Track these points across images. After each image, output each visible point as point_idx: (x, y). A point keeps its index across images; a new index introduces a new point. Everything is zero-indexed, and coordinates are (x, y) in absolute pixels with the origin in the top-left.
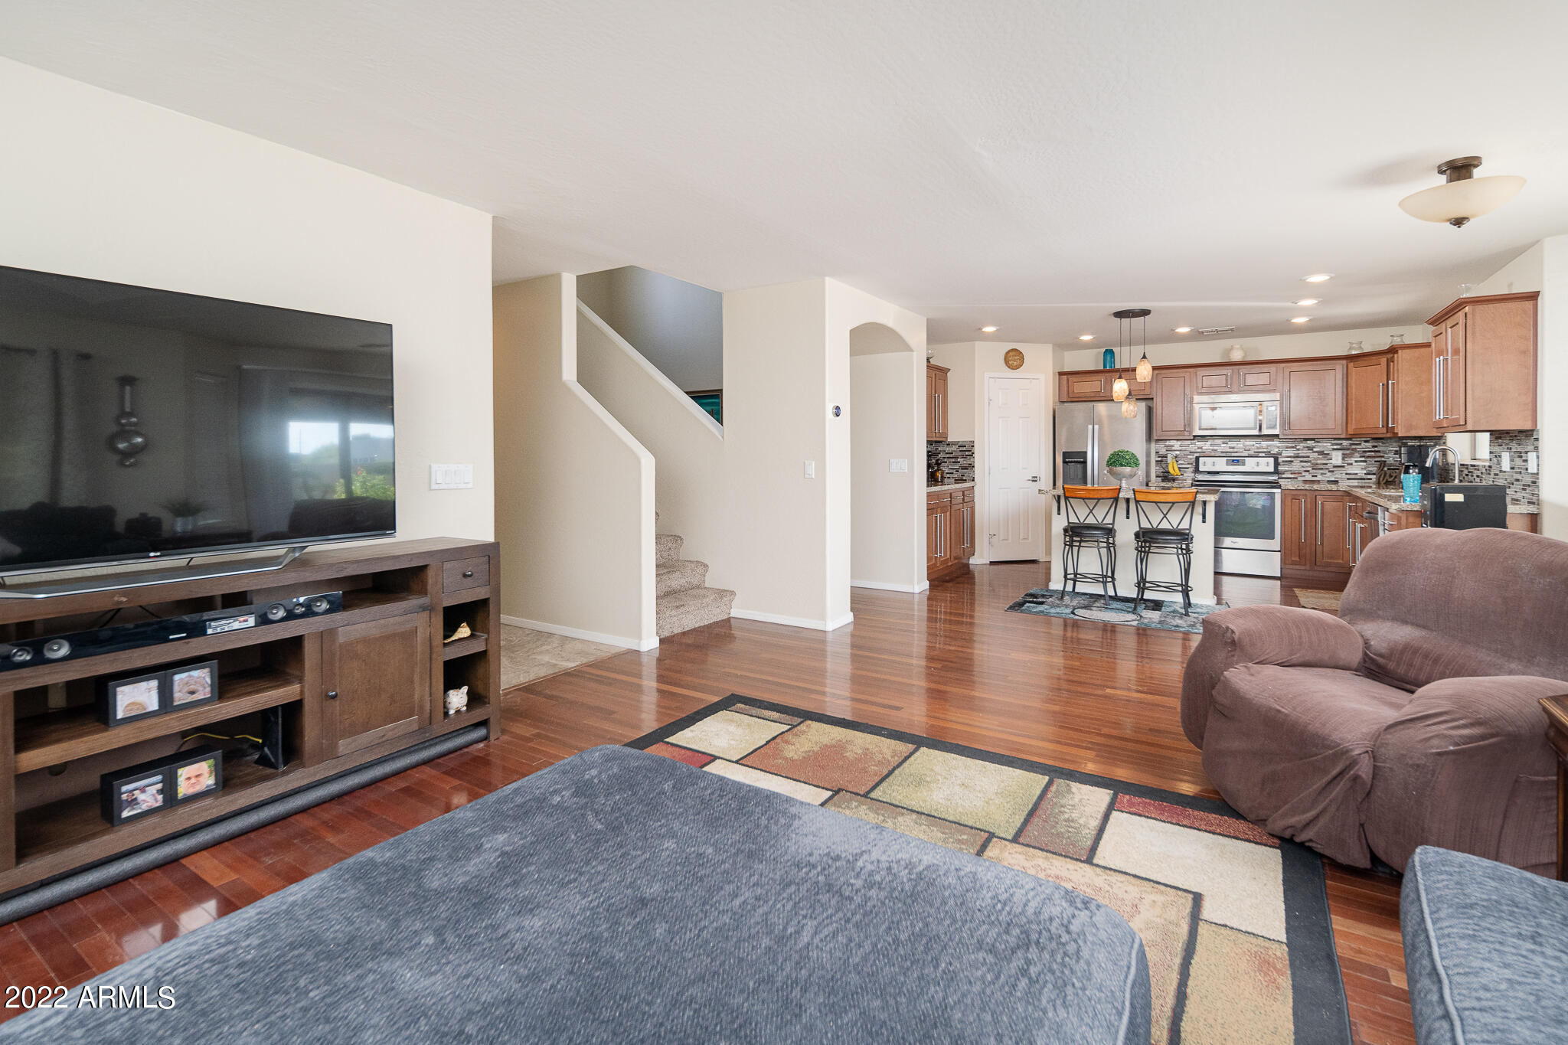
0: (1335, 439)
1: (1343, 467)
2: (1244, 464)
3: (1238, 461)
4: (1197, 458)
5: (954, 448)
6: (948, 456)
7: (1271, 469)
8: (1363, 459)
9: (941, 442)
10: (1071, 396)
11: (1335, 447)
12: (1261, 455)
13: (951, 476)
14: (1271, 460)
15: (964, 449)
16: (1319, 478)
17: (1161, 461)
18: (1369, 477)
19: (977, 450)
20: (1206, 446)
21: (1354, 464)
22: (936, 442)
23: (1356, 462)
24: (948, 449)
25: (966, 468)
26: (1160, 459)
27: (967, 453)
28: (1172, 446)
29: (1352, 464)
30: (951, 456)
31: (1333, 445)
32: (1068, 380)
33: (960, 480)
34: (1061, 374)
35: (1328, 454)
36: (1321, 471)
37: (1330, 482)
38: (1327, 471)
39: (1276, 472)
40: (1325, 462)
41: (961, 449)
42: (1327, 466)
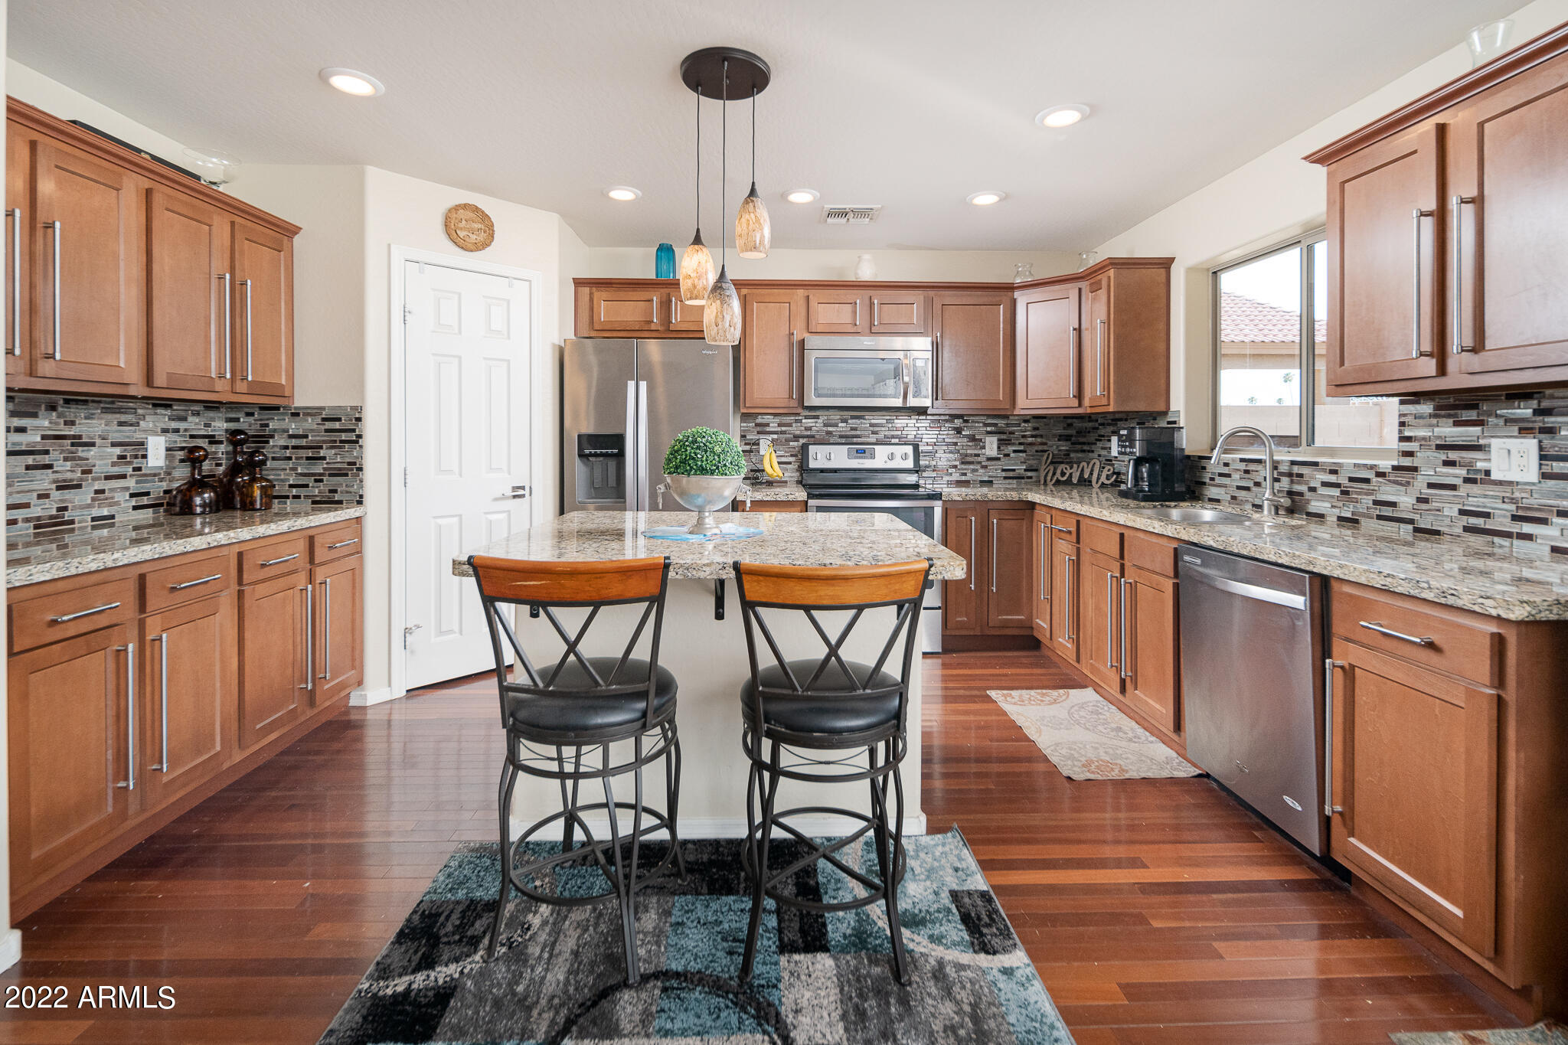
0: (989, 416)
1: (998, 459)
2: (873, 456)
3: (864, 451)
4: (804, 449)
5: (310, 423)
6: (294, 442)
7: (909, 464)
8: (1021, 448)
9: (277, 408)
10: (597, 327)
11: (989, 429)
12: (894, 441)
13: (303, 492)
14: (909, 449)
15: (337, 425)
16: (969, 476)
17: (751, 451)
18: (1029, 474)
19: (372, 430)
20: (817, 425)
21: (1012, 455)
22: (264, 408)
23: (1015, 451)
24: (293, 427)
25: (340, 473)
26: (748, 448)
27: (344, 436)
28: (767, 425)
29: (1008, 455)
30: (303, 442)
31: (986, 425)
32: (591, 294)
33: (329, 502)
34: (578, 283)
35: (981, 440)
36: (972, 467)
37: (983, 483)
38: (979, 467)
39: (917, 470)
40: (976, 452)
41: (329, 425)
42: (979, 459)
